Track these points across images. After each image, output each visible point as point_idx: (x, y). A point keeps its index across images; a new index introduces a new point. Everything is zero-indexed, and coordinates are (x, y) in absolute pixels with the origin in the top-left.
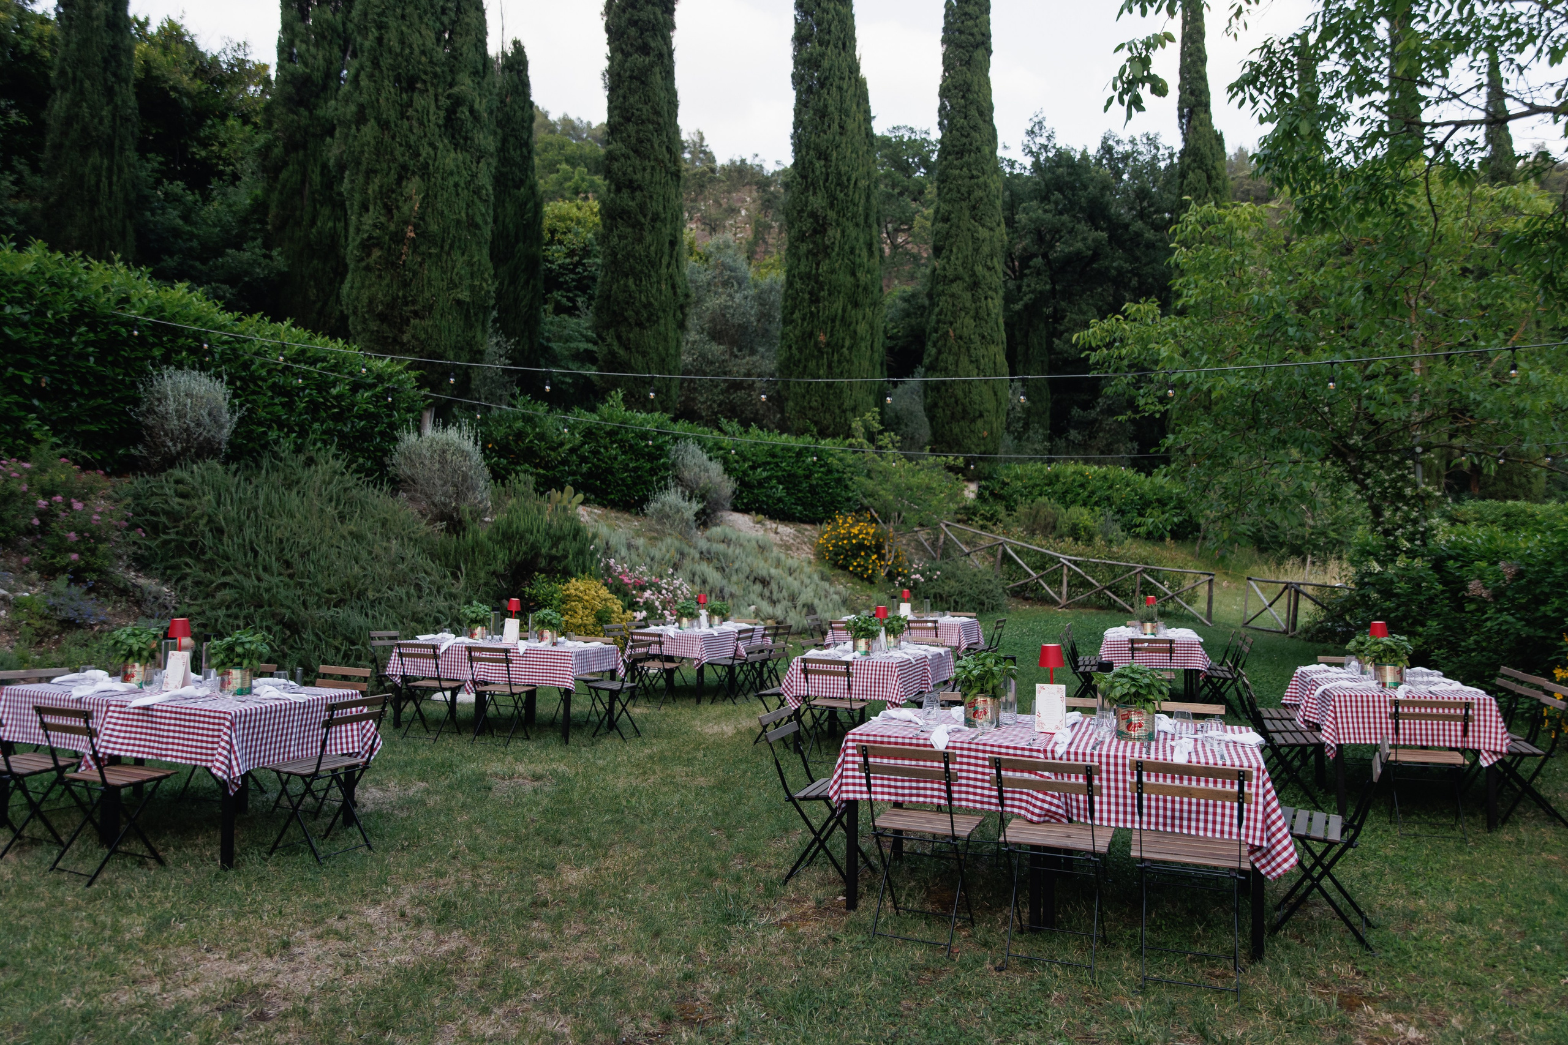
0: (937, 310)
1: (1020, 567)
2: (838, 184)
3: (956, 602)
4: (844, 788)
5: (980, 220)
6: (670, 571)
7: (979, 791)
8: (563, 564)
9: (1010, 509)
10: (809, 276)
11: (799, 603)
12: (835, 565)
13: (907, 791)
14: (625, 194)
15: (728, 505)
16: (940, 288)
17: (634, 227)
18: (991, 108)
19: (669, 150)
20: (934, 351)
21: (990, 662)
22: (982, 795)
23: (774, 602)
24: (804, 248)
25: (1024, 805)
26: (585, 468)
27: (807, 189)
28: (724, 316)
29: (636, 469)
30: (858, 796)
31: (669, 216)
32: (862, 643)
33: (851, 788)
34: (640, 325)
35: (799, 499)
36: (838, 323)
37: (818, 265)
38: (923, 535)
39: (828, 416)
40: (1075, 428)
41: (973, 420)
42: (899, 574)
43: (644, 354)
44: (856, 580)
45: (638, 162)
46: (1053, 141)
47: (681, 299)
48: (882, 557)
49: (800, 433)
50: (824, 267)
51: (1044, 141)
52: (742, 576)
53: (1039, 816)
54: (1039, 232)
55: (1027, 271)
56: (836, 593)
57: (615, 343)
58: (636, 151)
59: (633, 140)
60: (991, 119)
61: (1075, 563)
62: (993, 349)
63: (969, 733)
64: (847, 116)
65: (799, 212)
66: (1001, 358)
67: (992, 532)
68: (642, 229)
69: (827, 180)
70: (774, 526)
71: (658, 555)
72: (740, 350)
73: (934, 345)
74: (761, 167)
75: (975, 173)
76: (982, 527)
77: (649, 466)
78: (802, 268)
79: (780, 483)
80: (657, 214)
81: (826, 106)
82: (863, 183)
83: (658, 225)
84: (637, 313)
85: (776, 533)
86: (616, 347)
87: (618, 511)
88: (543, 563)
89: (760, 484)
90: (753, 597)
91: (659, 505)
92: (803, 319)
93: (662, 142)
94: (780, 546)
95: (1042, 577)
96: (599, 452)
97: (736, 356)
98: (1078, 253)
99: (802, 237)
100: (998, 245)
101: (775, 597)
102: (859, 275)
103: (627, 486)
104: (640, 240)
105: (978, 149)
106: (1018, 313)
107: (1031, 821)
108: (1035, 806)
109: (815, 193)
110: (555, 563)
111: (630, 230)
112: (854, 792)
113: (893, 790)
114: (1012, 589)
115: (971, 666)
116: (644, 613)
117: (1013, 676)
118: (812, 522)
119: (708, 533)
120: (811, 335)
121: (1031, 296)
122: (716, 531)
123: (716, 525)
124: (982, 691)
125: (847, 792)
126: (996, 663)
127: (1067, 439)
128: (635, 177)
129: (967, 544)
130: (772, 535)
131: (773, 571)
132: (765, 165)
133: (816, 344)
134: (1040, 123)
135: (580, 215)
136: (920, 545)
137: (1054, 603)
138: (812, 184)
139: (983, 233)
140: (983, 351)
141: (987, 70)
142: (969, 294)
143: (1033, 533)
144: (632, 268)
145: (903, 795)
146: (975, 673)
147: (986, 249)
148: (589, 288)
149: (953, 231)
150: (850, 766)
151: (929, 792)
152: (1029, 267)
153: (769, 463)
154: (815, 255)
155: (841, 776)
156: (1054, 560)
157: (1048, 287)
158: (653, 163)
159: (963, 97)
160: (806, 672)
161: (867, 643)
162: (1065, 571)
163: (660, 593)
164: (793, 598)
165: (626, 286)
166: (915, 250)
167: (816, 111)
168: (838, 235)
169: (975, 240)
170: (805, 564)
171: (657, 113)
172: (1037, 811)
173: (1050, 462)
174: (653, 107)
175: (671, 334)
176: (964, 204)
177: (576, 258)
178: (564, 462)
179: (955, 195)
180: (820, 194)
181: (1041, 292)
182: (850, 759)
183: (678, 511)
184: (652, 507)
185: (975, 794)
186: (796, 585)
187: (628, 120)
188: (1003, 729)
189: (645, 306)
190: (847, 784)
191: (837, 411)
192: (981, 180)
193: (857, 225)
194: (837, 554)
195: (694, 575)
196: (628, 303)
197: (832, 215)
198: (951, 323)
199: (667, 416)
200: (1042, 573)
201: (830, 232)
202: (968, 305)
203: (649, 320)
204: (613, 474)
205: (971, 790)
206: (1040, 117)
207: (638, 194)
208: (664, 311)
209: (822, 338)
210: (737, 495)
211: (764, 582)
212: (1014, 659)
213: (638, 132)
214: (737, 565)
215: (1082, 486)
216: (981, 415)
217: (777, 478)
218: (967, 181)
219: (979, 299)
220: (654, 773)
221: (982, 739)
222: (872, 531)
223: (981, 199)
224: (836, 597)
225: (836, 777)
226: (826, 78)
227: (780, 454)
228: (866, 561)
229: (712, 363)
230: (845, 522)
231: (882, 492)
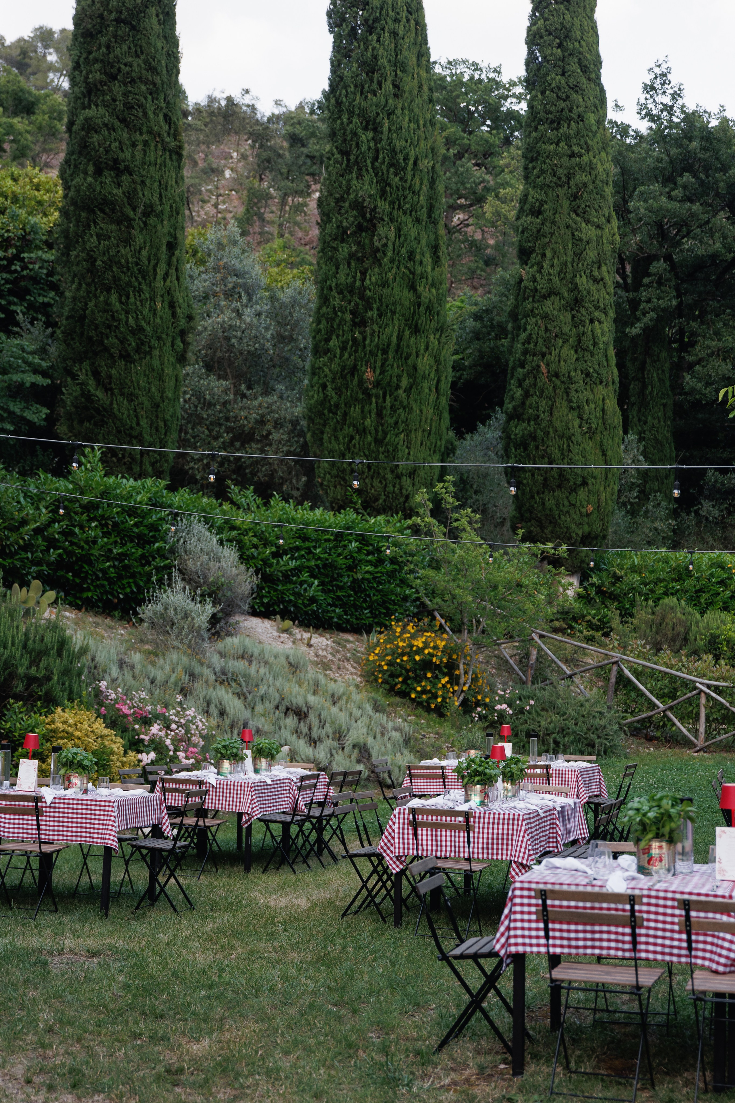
0: (523, 336)
1: (643, 694)
2: (391, 165)
3: (556, 743)
4: (512, 941)
5: (583, 214)
6: (179, 698)
7: (660, 941)
8: (45, 688)
9: (626, 614)
10: (351, 289)
11: (348, 744)
12: (392, 691)
13: (581, 943)
14: (108, 177)
15: (246, 607)
16: (528, 305)
17: (119, 223)
18: (598, 63)
19: (167, 119)
20: (519, 393)
21: (667, 804)
22: (663, 946)
23: (313, 742)
24: (344, 250)
25: (708, 955)
26: (53, 555)
27: (349, 169)
28: (228, 339)
29: (121, 557)
30: (528, 949)
31: (167, 208)
32: (476, 791)
33: (520, 940)
34: (126, 357)
35: (339, 598)
36: (391, 355)
37: (364, 273)
38: (507, 650)
39: (376, 483)
40: (710, 498)
41: (574, 490)
42: (478, 704)
43: (131, 397)
44: (420, 711)
45: (125, 135)
46: (680, 101)
47: (183, 322)
48: (455, 680)
49: (338, 507)
50: (373, 277)
51: (667, 100)
52: (269, 706)
53: (725, 965)
54: (659, 225)
55: (646, 280)
56: (396, 729)
57: (91, 382)
58: (123, 121)
59: (120, 106)
60: (598, 77)
61: (717, 689)
62: (601, 391)
63: (644, 882)
64: (404, 71)
65: (337, 201)
66: (612, 404)
67: (601, 645)
68: (130, 226)
69: (376, 158)
70: (306, 635)
71: (160, 676)
72: (249, 387)
73: (520, 385)
74: (253, 108)
75: (576, 149)
76: (590, 640)
77: (140, 552)
78: (342, 277)
79: (313, 576)
80: (151, 206)
81: (375, 58)
82: (425, 164)
83: (152, 220)
84: (123, 341)
85: (310, 645)
86: (92, 386)
87: (96, 614)
88: (19, 687)
89: (287, 577)
90: (286, 734)
91: (159, 608)
92: (343, 349)
93: (158, 109)
94: (316, 664)
95: (671, 708)
96: (73, 534)
97: (244, 396)
98: (714, 256)
99: (342, 236)
100: (608, 248)
101: (315, 735)
102: (420, 289)
103: (108, 579)
104: (127, 241)
105: (581, 118)
106: (634, 339)
107: (716, 972)
108: (720, 955)
109: (360, 176)
110: (34, 686)
111: (114, 227)
112: (524, 944)
113: (565, 943)
114: (630, 725)
115: (646, 808)
116: (152, 755)
117: (691, 819)
118: (356, 630)
119: (220, 645)
120: (354, 370)
121: (653, 315)
122: (232, 642)
123: (229, 634)
124: (658, 836)
125: (516, 945)
126: (673, 806)
127: (697, 512)
128: (122, 156)
129: (567, 661)
130: (304, 648)
131: (312, 699)
132: (258, 106)
133: (361, 382)
134: (664, 75)
135: (17, 189)
136: (503, 663)
137: (688, 744)
138: (356, 163)
139: (588, 232)
140: (587, 394)
141: (593, 10)
142: (569, 315)
143: (658, 649)
144: (116, 279)
145: (577, 947)
146: (651, 815)
147: (591, 254)
148: (28, 292)
149: (546, 229)
150: (518, 916)
151: (605, 944)
152: (649, 275)
153: (298, 549)
154: (360, 260)
155: (508, 928)
156: (686, 684)
157: (674, 302)
158: (145, 137)
159: (560, 46)
160: (414, 825)
161: (482, 791)
162: (703, 700)
163: (168, 728)
164: (339, 736)
165: (107, 303)
166: (478, 236)
167: (363, 64)
168: (392, 235)
169: (577, 241)
170: (352, 688)
171: (153, 70)
172: (723, 960)
173: (675, 546)
174: (146, 62)
175: (168, 370)
176: (561, 192)
177: (12, 251)
178: (27, 547)
179: (548, 179)
180: (367, 178)
181: (664, 310)
182: (518, 909)
183: (186, 616)
184: (147, 611)
185: (655, 944)
186: (342, 717)
187: (113, 78)
188: (680, 877)
189: (133, 332)
190: (516, 937)
191: (389, 476)
192: (585, 159)
193: (418, 221)
194: (393, 676)
195: (208, 704)
196: (109, 327)
197: (383, 206)
198: (544, 355)
199: (163, 483)
200: (671, 703)
201: (381, 230)
202: (566, 330)
203: (138, 350)
204: (90, 563)
205: (651, 940)
206: (663, 68)
207: (125, 178)
208: (159, 338)
209: (369, 375)
210: (257, 592)
211: (301, 714)
212: (691, 800)
213: (125, 95)
214: (263, 689)
215: (722, 583)
216: (584, 483)
217: (310, 569)
218: (565, 159)
219: (582, 323)
220: (233, 948)
221: (662, 886)
222: (442, 644)
223: (585, 185)
224: (396, 735)
225: (502, 929)
226: (376, 20)
227: (314, 536)
228: (434, 685)
229: (210, 405)
230: (404, 630)
231: (458, 591)
